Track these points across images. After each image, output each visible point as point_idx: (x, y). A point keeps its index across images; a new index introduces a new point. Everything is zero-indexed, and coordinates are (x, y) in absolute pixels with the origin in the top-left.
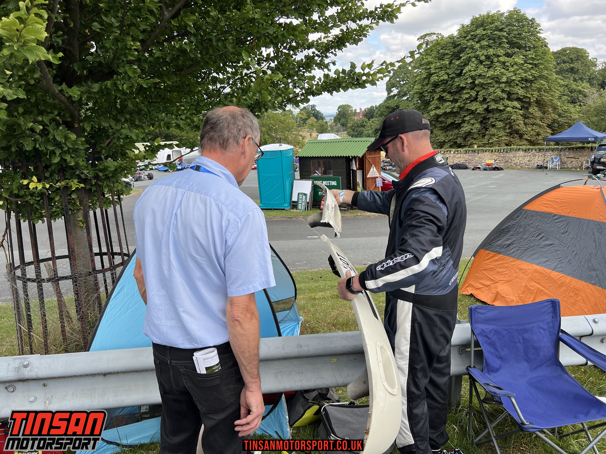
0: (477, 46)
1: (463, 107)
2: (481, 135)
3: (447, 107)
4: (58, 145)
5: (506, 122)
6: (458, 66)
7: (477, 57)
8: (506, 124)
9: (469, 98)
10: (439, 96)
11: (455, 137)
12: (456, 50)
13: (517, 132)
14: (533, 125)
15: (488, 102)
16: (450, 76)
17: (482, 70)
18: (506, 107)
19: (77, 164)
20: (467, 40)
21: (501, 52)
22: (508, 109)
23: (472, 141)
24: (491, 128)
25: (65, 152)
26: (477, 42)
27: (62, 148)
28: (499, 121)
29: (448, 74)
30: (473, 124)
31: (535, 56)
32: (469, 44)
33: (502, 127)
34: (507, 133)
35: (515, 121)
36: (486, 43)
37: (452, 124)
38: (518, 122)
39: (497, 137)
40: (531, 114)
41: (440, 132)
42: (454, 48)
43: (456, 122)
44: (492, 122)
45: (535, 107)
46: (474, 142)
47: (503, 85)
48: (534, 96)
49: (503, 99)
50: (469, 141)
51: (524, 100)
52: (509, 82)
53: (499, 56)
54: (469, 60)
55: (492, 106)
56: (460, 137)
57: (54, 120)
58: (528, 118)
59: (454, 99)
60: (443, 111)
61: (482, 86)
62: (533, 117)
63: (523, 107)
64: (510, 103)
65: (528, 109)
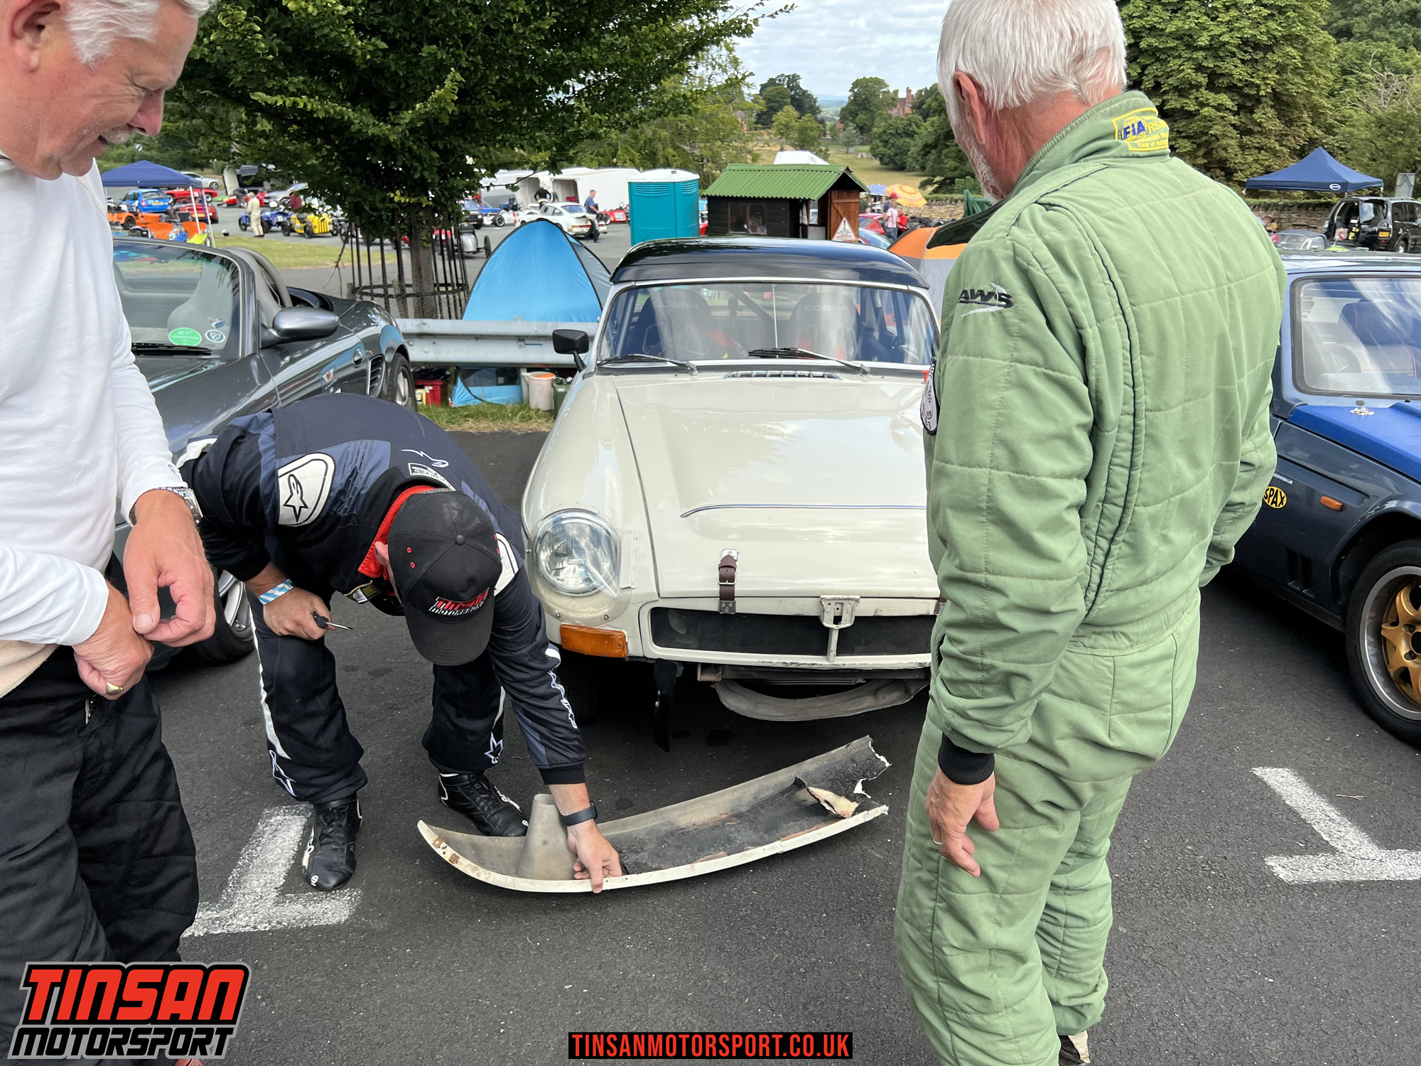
5: (1198, 141)
8: (1199, 146)
13: (1222, 164)
14: (1260, 149)
15: (1165, 93)
17: (1157, 15)
18: (1202, 105)
19: (433, 180)
22: (1206, 111)
27: (423, 165)
28: (1184, 137)
33: (1189, 153)
35: (1217, 140)
38: (1224, 142)
40: (1260, 124)
45: (1268, 109)
47: (1201, 54)
48: (1268, 82)
49: (1197, 86)
51: (1246, 90)
52: (1214, 48)
55: (1172, 102)
58: (1249, 132)
61: (1154, 54)
62: (1261, 133)
63: (1240, 107)
64: (1210, 97)
65: (1252, 112)
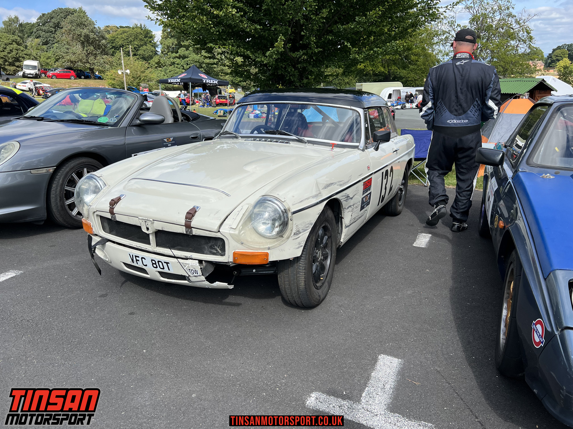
4: (289, 73)
19: (294, 80)
25: (290, 76)
27: (290, 74)
57: (288, 64)
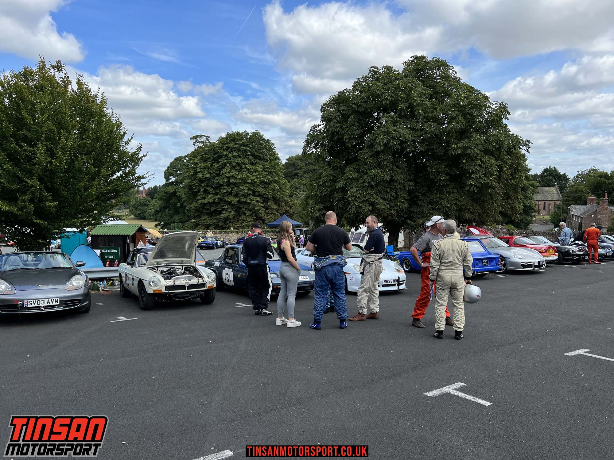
0: (230, 155)
1: (222, 199)
2: (236, 220)
3: (210, 198)
5: (252, 211)
6: (217, 168)
7: (231, 163)
8: (253, 213)
9: (226, 192)
10: (204, 189)
11: (217, 221)
12: (216, 156)
13: (261, 218)
14: (271, 214)
15: (240, 196)
16: (212, 175)
17: (234, 173)
18: (252, 200)
20: (223, 150)
21: (247, 161)
22: (253, 202)
23: (230, 224)
24: (242, 215)
26: (230, 153)
28: (248, 210)
29: (211, 174)
30: (230, 212)
31: (270, 166)
32: (224, 153)
33: (250, 215)
34: (254, 219)
35: (258, 211)
36: (236, 154)
37: (215, 211)
38: (260, 212)
39: (247, 222)
40: (270, 206)
41: (206, 217)
42: (214, 154)
43: (218, 210)
44: (243, 211)
45: (272, 202)
46: (231, 225)
47: (249, 185)
48: (270, 194)
49: (250, 195)
50: (228, 224)
51: (265, 196)
52: (253, 183)
53: (245, 164)
54: (225, 165)
55: (242, 199)
56: (222, 221)
58: (267, 209)
59: (215, 192)
60: (207, 201)
61: (235, 184)
62: (271, 209)
63: (264, 201)
64: (254, 198)
65: (267, 203)
